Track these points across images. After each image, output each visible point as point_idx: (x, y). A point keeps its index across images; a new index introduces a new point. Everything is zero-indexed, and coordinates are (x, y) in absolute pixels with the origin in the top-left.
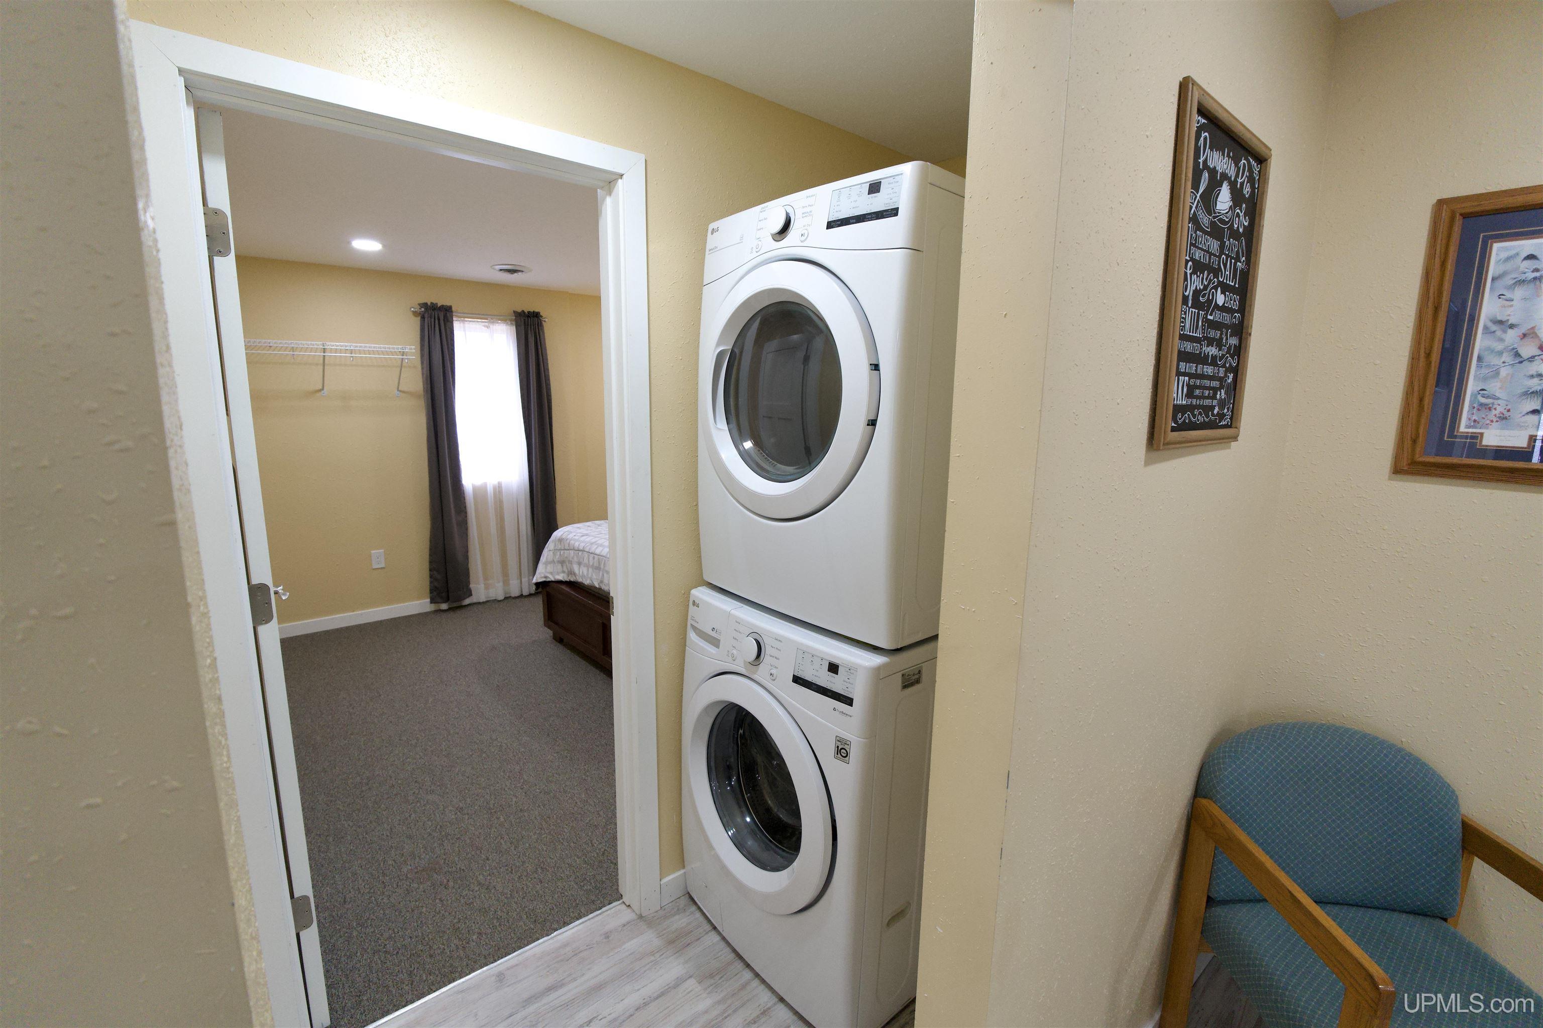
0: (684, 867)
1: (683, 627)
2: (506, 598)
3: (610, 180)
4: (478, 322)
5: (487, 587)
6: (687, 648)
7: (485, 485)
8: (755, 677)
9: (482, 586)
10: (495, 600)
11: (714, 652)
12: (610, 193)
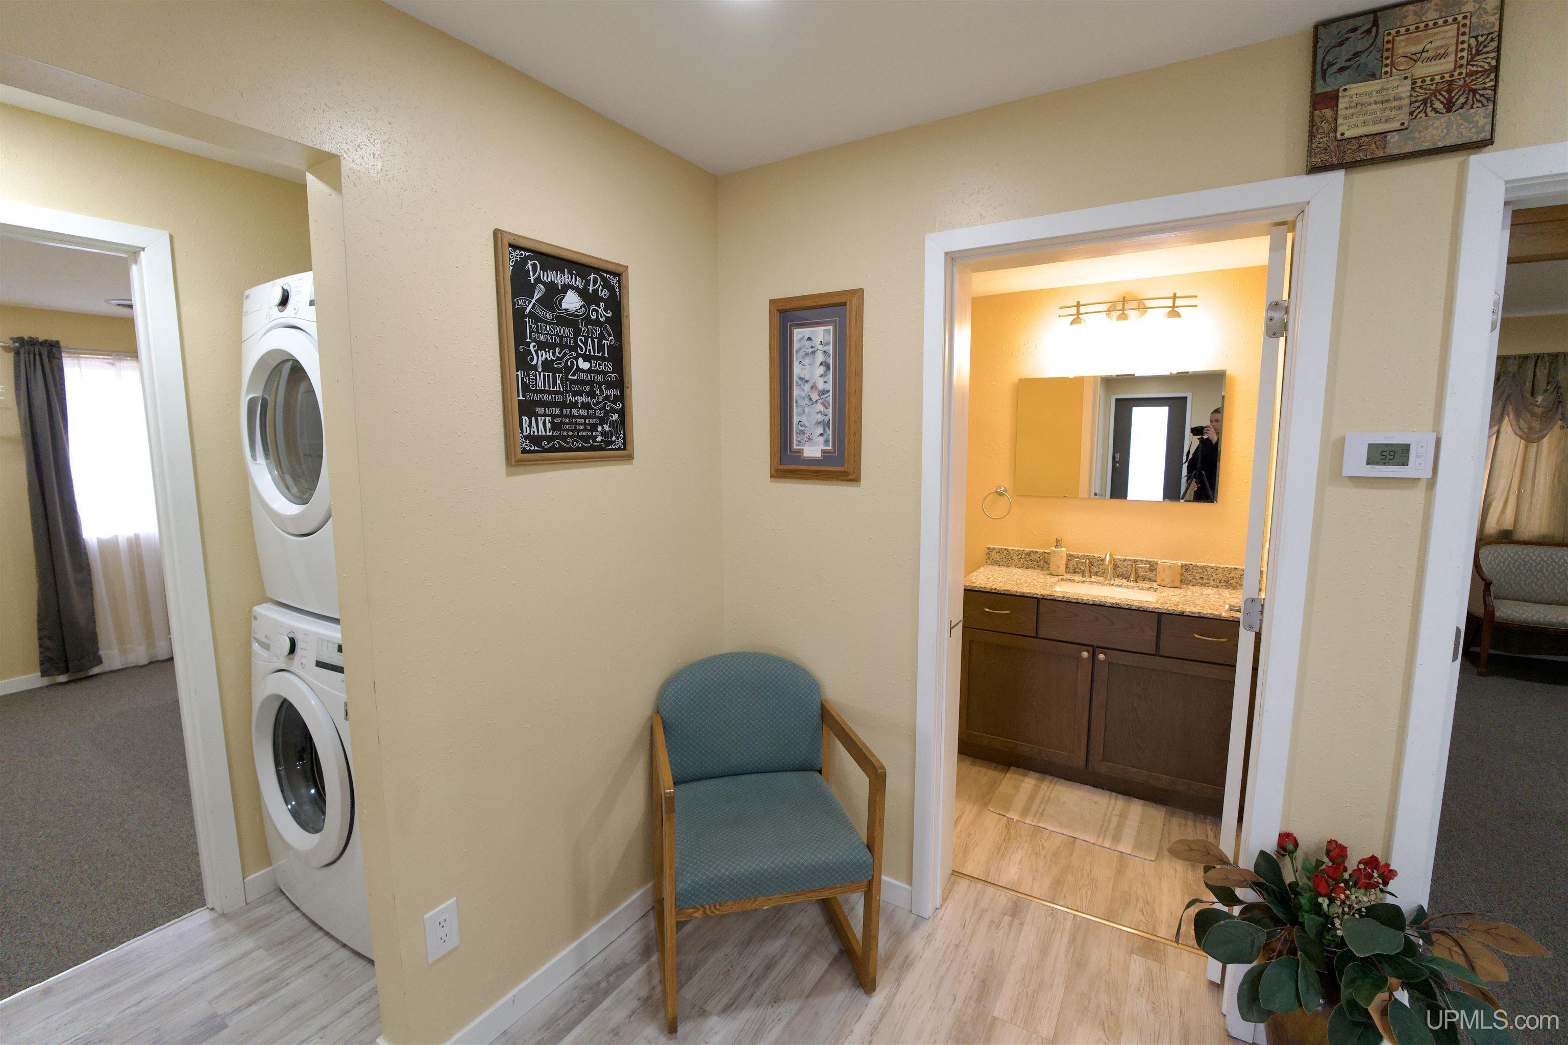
0: (270, 863)
1: (248, 638)
2: (151, 663)
3: (135, 253)
4: (98, 358)
5: (123, 652)
6: (252, 659)
7: (116, 539)
8: (291, 669)
9: (116, 652)
10: (136, 666)
11: (266, 656)
12: (136, 262)
